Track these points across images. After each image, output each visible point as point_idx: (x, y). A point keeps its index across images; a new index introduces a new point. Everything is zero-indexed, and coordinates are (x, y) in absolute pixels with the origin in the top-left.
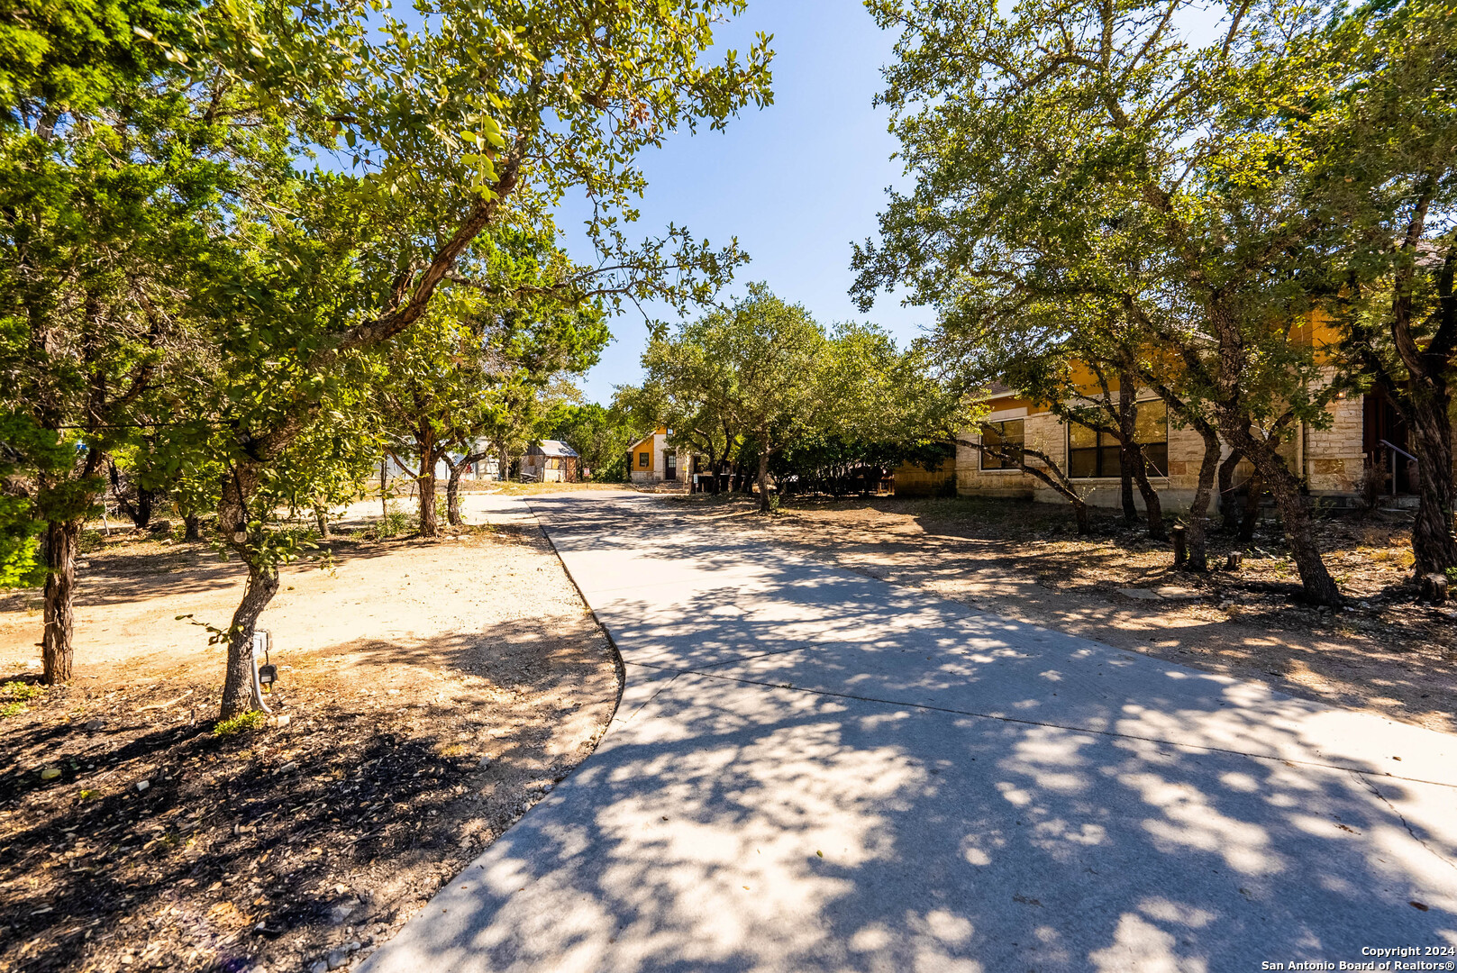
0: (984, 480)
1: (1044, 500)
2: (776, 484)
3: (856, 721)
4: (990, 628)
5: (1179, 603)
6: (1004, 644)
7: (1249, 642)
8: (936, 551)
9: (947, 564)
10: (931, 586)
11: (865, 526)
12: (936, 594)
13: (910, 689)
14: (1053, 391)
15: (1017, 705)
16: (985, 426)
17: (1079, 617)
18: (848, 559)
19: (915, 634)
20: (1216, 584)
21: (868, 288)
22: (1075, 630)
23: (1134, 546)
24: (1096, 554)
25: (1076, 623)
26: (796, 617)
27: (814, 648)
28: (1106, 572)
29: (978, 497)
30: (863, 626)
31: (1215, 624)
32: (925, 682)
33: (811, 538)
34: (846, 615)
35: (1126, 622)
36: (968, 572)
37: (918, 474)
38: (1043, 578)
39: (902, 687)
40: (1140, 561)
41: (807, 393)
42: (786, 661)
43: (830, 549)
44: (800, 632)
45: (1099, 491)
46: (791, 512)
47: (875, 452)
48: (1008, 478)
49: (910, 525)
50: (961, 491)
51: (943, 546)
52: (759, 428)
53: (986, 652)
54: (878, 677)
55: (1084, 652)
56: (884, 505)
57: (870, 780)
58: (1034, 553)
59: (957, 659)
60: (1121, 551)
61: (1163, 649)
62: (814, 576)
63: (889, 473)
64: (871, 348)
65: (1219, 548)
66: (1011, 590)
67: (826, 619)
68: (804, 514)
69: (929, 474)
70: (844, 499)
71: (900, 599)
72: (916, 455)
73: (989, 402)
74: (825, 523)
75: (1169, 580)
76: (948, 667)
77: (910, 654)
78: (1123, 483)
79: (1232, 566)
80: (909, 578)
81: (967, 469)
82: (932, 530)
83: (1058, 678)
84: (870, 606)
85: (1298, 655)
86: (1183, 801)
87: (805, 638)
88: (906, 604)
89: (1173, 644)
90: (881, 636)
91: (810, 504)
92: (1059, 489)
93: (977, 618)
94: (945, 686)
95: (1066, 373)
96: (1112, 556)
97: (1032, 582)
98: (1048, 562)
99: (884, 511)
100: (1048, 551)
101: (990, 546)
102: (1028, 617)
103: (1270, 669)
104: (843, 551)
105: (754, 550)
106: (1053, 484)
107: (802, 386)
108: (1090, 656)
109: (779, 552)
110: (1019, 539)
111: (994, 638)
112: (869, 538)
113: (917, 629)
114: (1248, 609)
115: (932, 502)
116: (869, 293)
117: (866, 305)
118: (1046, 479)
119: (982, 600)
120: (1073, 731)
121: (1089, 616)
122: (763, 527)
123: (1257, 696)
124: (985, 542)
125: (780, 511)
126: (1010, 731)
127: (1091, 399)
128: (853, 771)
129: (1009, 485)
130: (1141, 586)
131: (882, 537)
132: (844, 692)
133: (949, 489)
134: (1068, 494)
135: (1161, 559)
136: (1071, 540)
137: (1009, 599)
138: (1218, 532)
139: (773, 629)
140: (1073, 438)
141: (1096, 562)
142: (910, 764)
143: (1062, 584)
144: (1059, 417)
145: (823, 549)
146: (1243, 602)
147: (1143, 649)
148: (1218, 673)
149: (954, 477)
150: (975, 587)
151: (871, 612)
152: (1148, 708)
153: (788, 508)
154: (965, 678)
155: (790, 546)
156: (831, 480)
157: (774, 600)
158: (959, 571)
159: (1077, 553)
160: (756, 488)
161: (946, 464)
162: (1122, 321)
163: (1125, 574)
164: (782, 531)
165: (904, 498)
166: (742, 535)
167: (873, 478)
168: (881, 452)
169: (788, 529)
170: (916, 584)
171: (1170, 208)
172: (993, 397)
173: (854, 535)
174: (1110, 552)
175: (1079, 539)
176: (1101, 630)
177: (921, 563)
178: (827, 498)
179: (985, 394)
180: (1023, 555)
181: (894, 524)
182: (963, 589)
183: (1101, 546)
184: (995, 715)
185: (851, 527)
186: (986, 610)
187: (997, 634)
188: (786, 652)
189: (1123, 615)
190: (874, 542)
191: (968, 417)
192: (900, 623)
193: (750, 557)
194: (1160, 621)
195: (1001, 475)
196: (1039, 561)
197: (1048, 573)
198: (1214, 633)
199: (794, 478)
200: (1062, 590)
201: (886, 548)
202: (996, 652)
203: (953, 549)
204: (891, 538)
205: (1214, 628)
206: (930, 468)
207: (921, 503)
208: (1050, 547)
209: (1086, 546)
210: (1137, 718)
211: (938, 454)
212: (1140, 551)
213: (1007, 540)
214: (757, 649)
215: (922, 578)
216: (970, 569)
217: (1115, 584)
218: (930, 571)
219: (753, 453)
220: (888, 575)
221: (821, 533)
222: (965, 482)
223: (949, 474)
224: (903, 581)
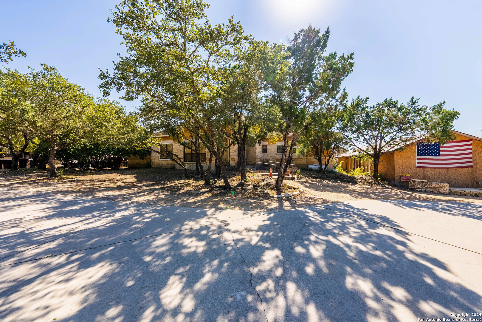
0: (161, 162)
1: (178, 168)
2: (63, 164)
3: (89, 257)
4: (153, 210)
5: (204, 193)
6: (156, 214)
7: (214, 200)
8: (140, 187)
9: (143, 191)
10: (134, 200)
11: (112, 181)
12: (136, 202)
13: (117, 238)
14: (178, 137)
15: (155, 231)
16: (160, 145)
17: (180, 201)
18: (99, 195)
19: (124, 218)
20: (211, 187)
21: (107, 88)
22: (178, 205)
23: (197, 180)
24: (188, 183)
25: (179, 203)
26: (64, 224)
27: (72, 235)
28: (190, 188)
29: (158, 168)
30: (101, 220)
31: (209, 197)
32: (124, 234)
33: (82, 188)
34: (93, 217)
35: (191, 200)
36: (150, 193)
37: (137, 160)
38: (173, 191)
39: (113, 238)
40: (198, 184)
41: (79, 124)
42: (52, 245)
43: (91, 191)
44: (64, 230)
45: (191, 165)
46: (70, 177)
47: (118, 151)
48: (168, 162)
49: (132, 179)
50: (153, 166)
51: (143, 185)
52: (50, 137)
53: (149, 218)
54: (104, 237)
55: (178, 211)
56: (122, 172)
57: (90, 278)
58: (172, 184)
59: (138, 222)
60: (194, 182)
61: (197, 205)
62: (79, 204)
63: (126, 159)
64: (114, 111)
65: (213, 179)
66: (163, 196)
67: (82, 221)
68: (79, 177)
69: (142, 160)
70: (103, 170)
71: (121, 206)
72: (136, 153)
73: (161, 137)
74: (91, 181)
75: (203, 188)
76: (134, 226)
77: (120, 225)
78: (196, 163)
79: (215, 183)
80: (126, 198)
81: (155, 159)
82: (139, 180)
83: (169, 220)
84: (106, 211)
85: (221, 201)
86: (192, 241)
87: (67, 232)
88: (123, 208)
89: (200, 203)
90: (109, 222)
91: (85, 173)
92: (180, 165)
93: (149, 207)
94: (132, 232)
95: (183, 132)
96: (192, 183)
97: (170, 193)
98: (176, 186)
99: (121, 174)
100: (176, 183)
101: (160, 183)
102: (166, 204)
103: (215, 206)
104: (97, 191)
105: (39, 197)
106: (179, 164)
107: (77, 120)
108: (180, 211)
109: (59, 196)
110: (169, 180)
111: (153, 212)
112: (113, 185)
113: (125, 216)
114: (216, 192)
115: (142, 170)
116: (108, 90)
117: (106, 94)
118: (177, 162)
119: (152, 201)
120: (170, 233)
121: (182, 200)
122: (50, 185)
123: (212, 212)
124: (158, 182)
125: (63, 177)
126: (151, 240)
127: (189, 140)
128: (83, 278)
129: (168, 164)
130: (197, 190)
131: (119, 184)
132: (85, 248)
133: (149, 165)
134: (182, 166)
135: (202, 182)
136: (183, 180)
137: (162, 199)
138: (215, 175)
139: (46, 233)
140: (186, 150)
141: (187, 185)
142: (111, 264)
143: (178, 193)
144: (180, 144)
145: (87, 192)
146: (215, 191)
147: (193, 206)
148: (207, 208)
149: (151, 161)
150: (151, 197)
151: (107, 213)
152: (190, 221)
153: (70, 175)
154: (139, 228)
155: (66, 192)
156: (97, 162)
157: (49, 219)
158: (147, 193)
159: (183, 183)
160: (47, 166)
161: (148, 157)
162: (192, 120)
163: (194, 188)
164: (61, 186)
165: (131, 169)
166: (32, 190)
167: (118, 162)
168: (121, 151)
169: (68, 185)
170: (129, 200)
171: (199, 95)
172: (162, 136)
173: (105, 185)
174: (192, 182)
175: (185, 179)
176: (184, 204)
177: (133, 192)
178: (94, 170)
179: (160, 135)
180: (169, 185)
181: (125, 179)
182: (147, 199)
183: (190, 180)
184: (147, 237)
185: (105, 181)
186: (153, 204)
187: (154, 211)
188: (53, 241)
189: (191, 198)
190: (115, 186)
191: (154, 142)
192: (118, 216)
193: (37, 201)
194: (199, 198)
195: (166, 161)
196: (173, 186)
197: (174, 190)
198: (208, 199)
199: (76, 161)
200: (177, 194)
201: (120, 188)
202: (153, 217)
203: (147, 186)
204: (122, 184)
205: (209, 198)
206: (142, 158)
207: (138, 171)
208: (177, 182)
209: (186, 181)
210: (187, 224)
211: (145, 153)
212: (198, 181)
213: (165, 181)
214: (33, 244)
215: (132, 197)
216: (151, 191)
217: (191, 190)
218: (136, 195)
219: (46, 149)
220: (118, 198)
221: (88, 185)
222: (154, 163)
223: (149, 160)
224: (124, 200)
